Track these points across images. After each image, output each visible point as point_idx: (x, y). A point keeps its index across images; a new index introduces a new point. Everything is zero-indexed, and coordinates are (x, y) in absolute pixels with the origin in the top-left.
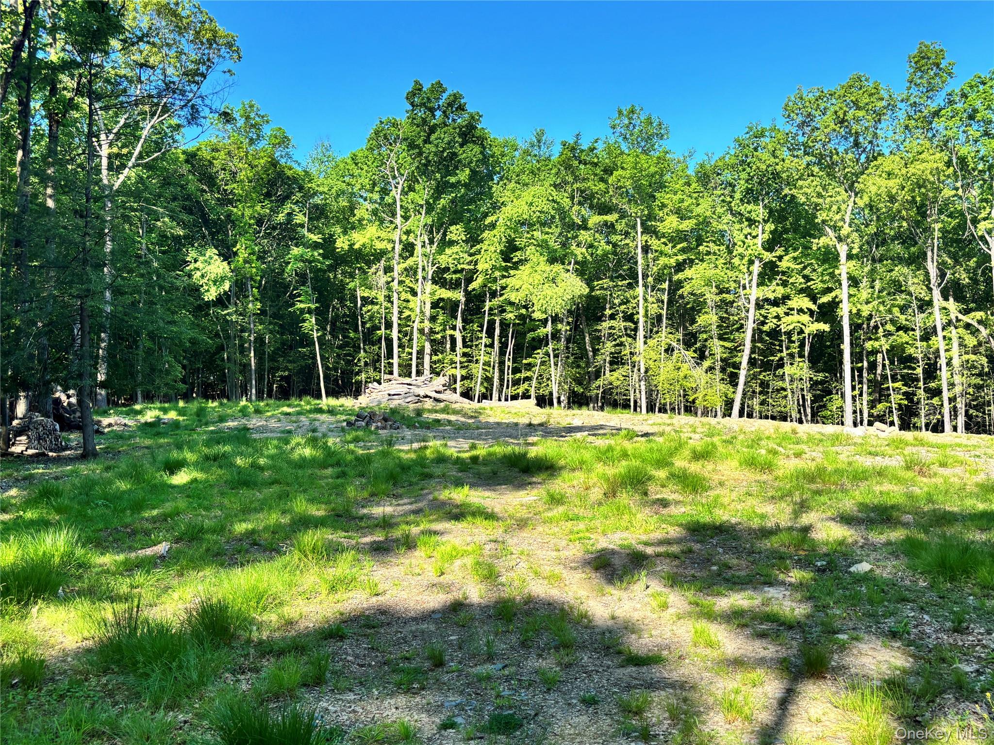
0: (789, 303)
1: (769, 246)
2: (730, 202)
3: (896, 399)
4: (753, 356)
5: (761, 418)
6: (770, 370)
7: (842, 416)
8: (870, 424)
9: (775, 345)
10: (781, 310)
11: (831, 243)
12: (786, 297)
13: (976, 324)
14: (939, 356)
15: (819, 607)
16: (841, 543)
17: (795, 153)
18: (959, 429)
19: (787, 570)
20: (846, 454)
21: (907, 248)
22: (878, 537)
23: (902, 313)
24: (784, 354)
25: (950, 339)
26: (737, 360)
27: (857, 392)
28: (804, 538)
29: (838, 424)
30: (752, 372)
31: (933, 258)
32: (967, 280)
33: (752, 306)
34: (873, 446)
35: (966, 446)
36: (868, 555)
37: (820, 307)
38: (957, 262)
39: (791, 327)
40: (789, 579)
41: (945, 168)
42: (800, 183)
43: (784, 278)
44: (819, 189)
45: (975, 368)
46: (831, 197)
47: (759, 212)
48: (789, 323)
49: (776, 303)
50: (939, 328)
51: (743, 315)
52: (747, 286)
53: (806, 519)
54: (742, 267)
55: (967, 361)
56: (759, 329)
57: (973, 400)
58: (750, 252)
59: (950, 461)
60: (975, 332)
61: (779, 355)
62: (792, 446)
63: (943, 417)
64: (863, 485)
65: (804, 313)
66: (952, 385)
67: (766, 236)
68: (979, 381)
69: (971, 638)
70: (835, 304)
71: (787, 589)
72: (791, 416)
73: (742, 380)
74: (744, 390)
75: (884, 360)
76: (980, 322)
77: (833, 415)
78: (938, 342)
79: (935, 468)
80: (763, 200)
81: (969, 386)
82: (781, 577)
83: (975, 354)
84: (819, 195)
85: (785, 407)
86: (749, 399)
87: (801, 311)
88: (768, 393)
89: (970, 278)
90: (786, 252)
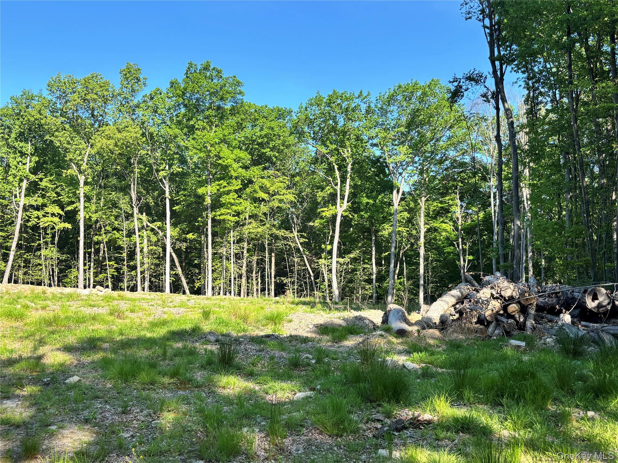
0: (46, 209)
1: (34, 171)
2: (8, 139)
3: (110, 271)
4: (20, 242)
5: (24, 283)
6: (32, 252)
7: (77, 282)
8: (94, 287)
9: (36, 236)
10: (40, 213)
11: (74, 174)
12: (44, 205)
13: (157, 229)
14: (135, 247)
15: (40, 410)
16: (62, 365)
17: (55, 114)
18: (146, 290)
19: (22, 386)
20: (75, 306)
21: (120, 182)
22: (87, 359)
23: (116, 220)
24: (42, 242)
25: (143, 237)
26: (9, 244)
27: (87, 267)
28: (38, 363)
29: (74, 287)
30: (18, 253)
31: (134, 189)
32: (153, 204)
33: (21, 209)
34: (93, 301)
35: (147, 299)
36: (79, 371)
37: (65, 213)
38: (148, 193)
39: (47, 225)
40: (23, 393)
41: (141, 137)
42: (56, 133)
43: (43, 193)
44: (68, 139)
45: (156, 254)
46: (76, 145)
47: (29, 148)
48: (44, 222)
49: (37, 208)
50: (137, 231)
51: (14, 215)
52: (18, 195)
53: (41, 351)
54: (14, 183)
55: (152, 250)
56: (24, 225)
57: (153, 273)
58: (21, 173)
59: (137, 309)
60: (156, 234)
61: (38, 242)
62: (40, 302)
63: (137, 282)
64: (82, 327)
65: (55, 216)
66: (142, 264)
67: (32, 164)
68: (157, 261)
69: (131, 416)
70: (75, 212)
71: (19, 400)
72: (44, 282)
73: (11, 258)
74: (12, 265)
75: (104, 248)
76: (159, 228)
77: (71, 282)
78: (136, 238)
79: (127, 313)
80: (31, 141)
81: (152, 264)
82: (18, 392)
83: (156, 246)
84: (69, 143)
85: (40, 276)
86: (16, 271)
87: (53, 215)
88: (29, 267)
89: (155, 203)
90: (46, 176)
